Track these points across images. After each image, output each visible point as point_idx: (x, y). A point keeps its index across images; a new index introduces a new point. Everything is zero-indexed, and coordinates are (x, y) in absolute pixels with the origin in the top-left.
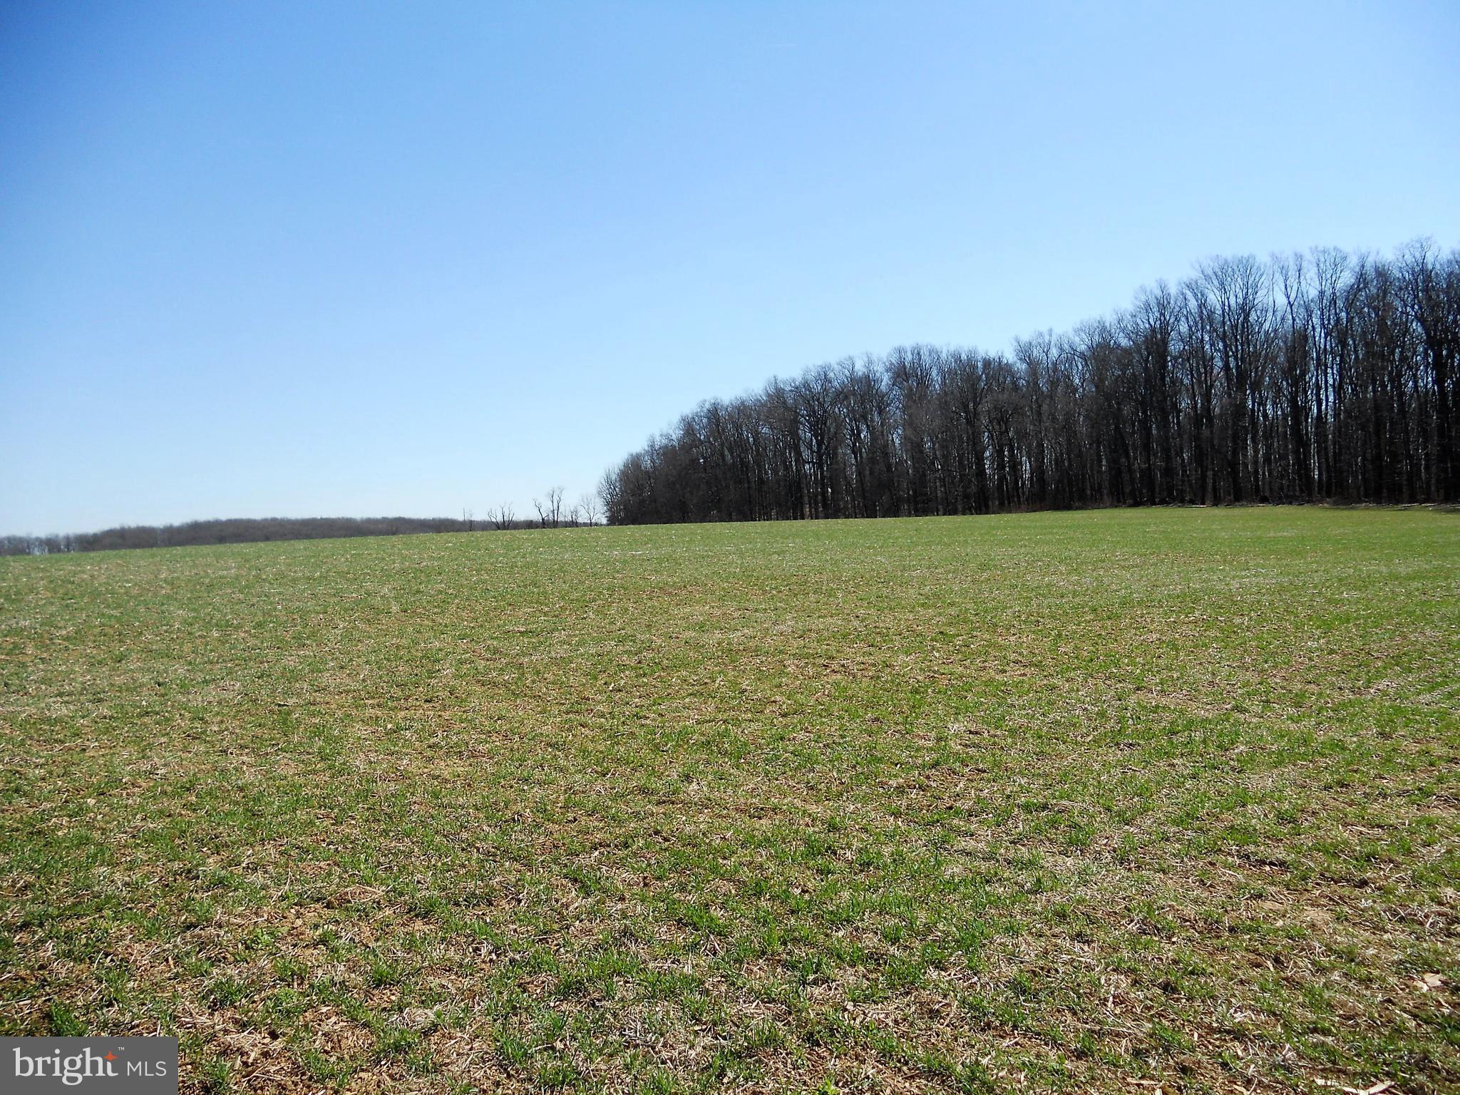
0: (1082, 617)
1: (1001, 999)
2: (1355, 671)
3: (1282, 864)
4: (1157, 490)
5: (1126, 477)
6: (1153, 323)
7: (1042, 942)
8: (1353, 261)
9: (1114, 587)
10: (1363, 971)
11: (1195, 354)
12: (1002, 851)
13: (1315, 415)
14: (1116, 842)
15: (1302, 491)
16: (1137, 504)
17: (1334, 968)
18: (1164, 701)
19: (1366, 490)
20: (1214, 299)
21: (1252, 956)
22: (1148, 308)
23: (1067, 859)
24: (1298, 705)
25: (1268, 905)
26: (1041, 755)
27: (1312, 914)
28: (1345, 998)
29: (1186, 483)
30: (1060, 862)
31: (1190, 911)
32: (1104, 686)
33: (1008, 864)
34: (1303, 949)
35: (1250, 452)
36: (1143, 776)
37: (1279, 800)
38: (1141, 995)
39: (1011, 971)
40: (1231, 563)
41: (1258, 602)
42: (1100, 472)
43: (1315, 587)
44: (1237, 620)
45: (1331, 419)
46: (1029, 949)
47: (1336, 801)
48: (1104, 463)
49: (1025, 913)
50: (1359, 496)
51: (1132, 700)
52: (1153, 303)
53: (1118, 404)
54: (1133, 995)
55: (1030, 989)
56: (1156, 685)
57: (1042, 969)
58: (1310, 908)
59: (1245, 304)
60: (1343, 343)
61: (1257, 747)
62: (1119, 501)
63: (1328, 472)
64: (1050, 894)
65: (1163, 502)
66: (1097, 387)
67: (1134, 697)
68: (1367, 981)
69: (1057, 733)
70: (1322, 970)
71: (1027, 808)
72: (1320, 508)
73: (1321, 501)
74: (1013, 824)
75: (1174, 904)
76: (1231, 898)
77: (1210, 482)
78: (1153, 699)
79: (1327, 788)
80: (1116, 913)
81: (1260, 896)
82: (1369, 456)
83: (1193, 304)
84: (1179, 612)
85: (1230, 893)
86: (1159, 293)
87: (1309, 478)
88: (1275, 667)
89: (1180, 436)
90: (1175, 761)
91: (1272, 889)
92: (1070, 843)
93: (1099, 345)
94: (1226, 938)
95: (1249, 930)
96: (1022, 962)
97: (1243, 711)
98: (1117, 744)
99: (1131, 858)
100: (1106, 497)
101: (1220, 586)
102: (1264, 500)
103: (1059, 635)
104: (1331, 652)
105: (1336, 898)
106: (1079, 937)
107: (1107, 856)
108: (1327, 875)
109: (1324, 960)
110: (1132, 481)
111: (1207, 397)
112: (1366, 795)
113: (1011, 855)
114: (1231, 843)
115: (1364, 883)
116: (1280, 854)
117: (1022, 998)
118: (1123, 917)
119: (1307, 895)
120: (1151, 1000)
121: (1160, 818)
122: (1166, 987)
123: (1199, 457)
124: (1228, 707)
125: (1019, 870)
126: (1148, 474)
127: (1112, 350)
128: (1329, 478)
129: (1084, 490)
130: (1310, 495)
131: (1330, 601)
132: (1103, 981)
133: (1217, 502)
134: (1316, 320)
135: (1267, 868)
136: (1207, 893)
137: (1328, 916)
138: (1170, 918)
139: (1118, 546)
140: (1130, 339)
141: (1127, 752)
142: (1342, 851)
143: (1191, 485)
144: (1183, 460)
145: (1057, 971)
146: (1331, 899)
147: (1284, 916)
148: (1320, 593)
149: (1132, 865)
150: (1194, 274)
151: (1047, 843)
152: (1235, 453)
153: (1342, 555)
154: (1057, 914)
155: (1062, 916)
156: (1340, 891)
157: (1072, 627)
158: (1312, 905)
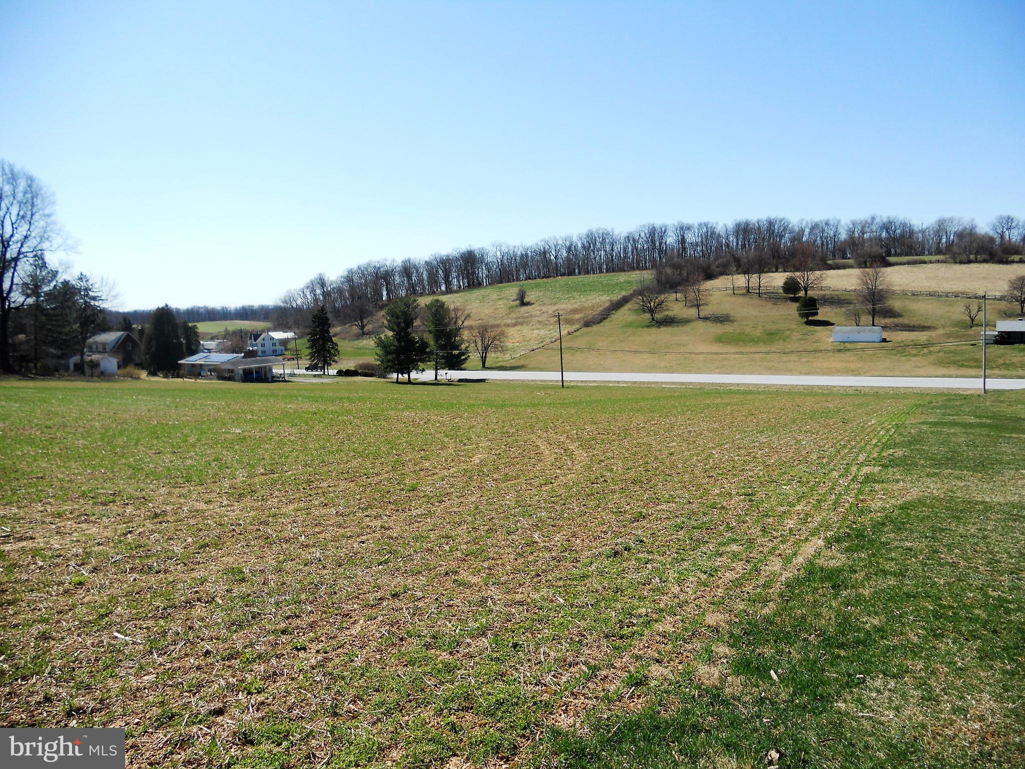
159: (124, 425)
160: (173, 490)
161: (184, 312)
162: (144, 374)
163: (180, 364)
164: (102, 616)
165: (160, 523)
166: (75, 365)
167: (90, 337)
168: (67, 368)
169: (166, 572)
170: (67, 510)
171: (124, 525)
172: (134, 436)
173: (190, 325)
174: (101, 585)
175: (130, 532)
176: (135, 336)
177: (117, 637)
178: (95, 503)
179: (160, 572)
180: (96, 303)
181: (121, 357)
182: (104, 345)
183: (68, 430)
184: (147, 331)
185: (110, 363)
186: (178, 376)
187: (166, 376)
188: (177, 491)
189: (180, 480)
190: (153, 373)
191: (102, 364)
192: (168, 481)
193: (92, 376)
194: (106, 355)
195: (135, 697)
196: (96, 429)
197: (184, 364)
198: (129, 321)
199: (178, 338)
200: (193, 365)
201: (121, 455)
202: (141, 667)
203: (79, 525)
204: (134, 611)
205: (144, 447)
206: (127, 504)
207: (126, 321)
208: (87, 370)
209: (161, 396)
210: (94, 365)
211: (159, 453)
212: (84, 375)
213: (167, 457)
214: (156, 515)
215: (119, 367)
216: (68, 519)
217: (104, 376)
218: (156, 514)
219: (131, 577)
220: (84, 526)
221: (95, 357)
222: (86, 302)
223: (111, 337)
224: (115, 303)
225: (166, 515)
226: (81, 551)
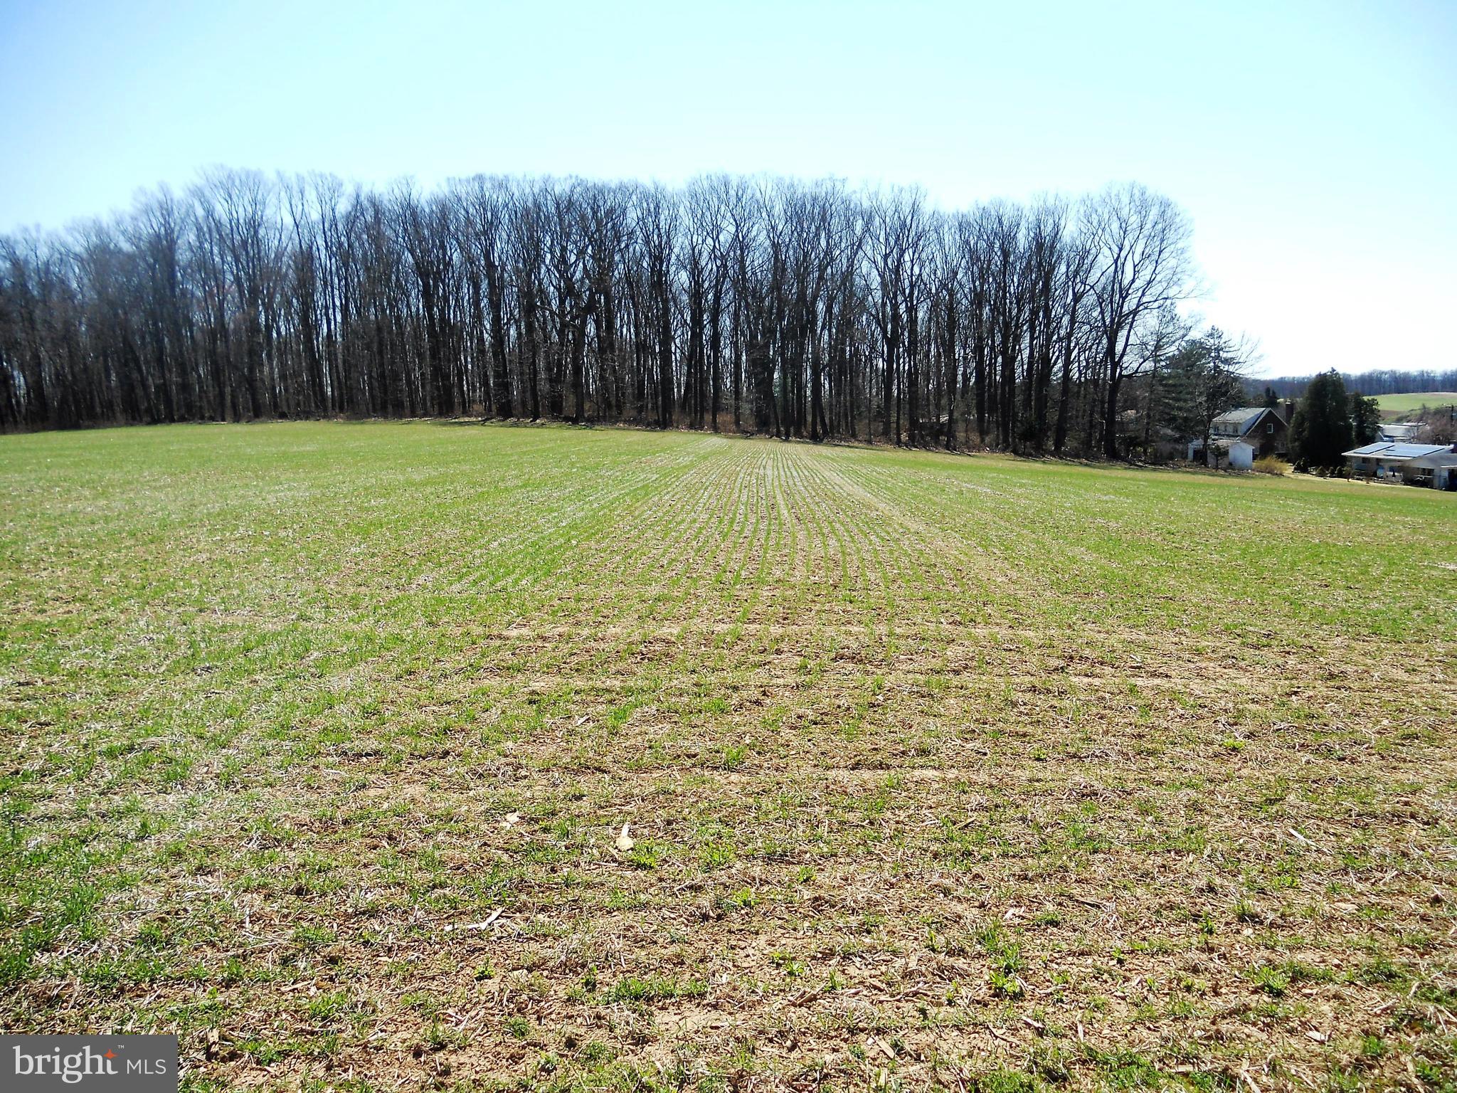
0: (122, 543)
1: (131, 957)
2: (397, 570)
3: (376, 753)
4: (175, 407)
5: (139, 392)
6: (156, 229)
7: (161, 889)
8: (349, 189)
9: (149, 509)
10: (461, 826)
11: (203, 265)
12: (92, 805)
13: (325, 334)
14: (216, 769)
15: (317, 406)
16: (155, 421)
17: (438, 831)
18: (230, 620)
19: (374, 405)
20: (221, 211)
21: (368, 841)
22: (148, 211)
23: (168, 797)
24: (356, 607)
25: (372, 792)
26: (112, 695)
27: (411, 790)
28: (450, 853)
29: (205, 400)
30: (161, 801)
31: (304, 815)
32: (164, 613)
33: (102, 817)
34: (410, 822)
35: (266, 369)
36: (228, 697)
37: (361, 696)
38: (276, 906)
39: (138, 926)
40: (263, 479)
41: (298, 514)
42: (109, 387)
43: (345, 497)
44: (282, 534)
45: (339, 339)
46: (150, 898)
47: (408, 689)
48: (113, 377)
49: (135, 863)
50: (368, 410)
51: (198, 622)
52: (156, 206)
53: (125, 313)
54: (269, 909)
55: (161, 937)
56: (218, 604)
57: (168, 913)
58: (407, 786)
59: (253, 218)
60: (346, 265)
61: (332, 651)
62: (134, 419)
63: (340, 388)
64: (158, 835)
65: (182, 420)
66: (99, 293)
67: (199, 619)
68: (465, 834)
69: (125, 668)
70: (428, 835)
71: (111, 754)
72: (337, 423)
73: (336, 417)
74: (97, 774)
75: (289, 812)
76: (338, 794)
77: (228, 398)
78: (218, 619)
79: (399, 678)
80: (232, 837)
81: (364, 786)
82: (374, 374)
83: (200, 212)
84: (224, 530)
85: (337, 790)
86: (161, 197)
87: (323, 394)
88: (327, 574)
89: (195, 350)
90: (257, 677)
91: (373, 777)
92: (168, 780)
93: (96, 247)
94: (342, 832)
95: (361, 818)
96: (144, 914)
97: (308, 619)
98: (193, 670)
99: (236, 779)
100: (118, 414)
101: (258, 501)
102: (283, 416)
103: (100, 565)
104: (373, 555)
105: (427, 772)
106: (201, 870)
107: (211, 784)
108: (416, 753)
109: (430, 827)
110: (147, 395)
111: (221, 310)
112: (431, 678)
113: (104, 806)
114: (328, 743)
115: (446, 753)
116: (372, 744)
117: (154, 949)
118: (241, 839)
119: (403, 775)
120: (287, 907)
121: (256, 735)
122: (299, 892)
123: (216, 373)
124: (294, 617)
125: (118, 820)
126: (163, 389)
127: (111, 253)
128: (341, 395)
129: (93, 407)
130: (325, 410)
131: (361, 509)
132: (236, 905)
133: (237, 419)
134: (321, 242)
135: (364, 759)
136: (316, 796)
137: (423, 789)
138: (287, 826)
139: (144, 466)
140: (133, 244)
141: (206, 676)
142: (422, 730)
143: (209, 402)
144: (199, 376)
145: (185, 910)
146: (423, 774)
147: (388, 798)
148: (351, 503)
149: (239, 786)
150: (200, 182)
151: (143, 785)
152: (251, 370)
153: (363, 467)
154: (172, 854)
155: (178, 855)
156: (430, 765)
157: (112, 555)
158: (409, 783)
159: (1271, 540)
160: (1354, 644)
161: (1356, 380)
162: (1289, 469)
163: (1345, 457)
164: (1271, 802)
165: (1338, 688)
166: (1196, 452)
167: (1219, 414)
168: (1184, 456)
169: (1353, 761)
170: (1208, 646)
171: (1287, 682)
172: (1288, 557)
173: (1366, 398)
174: (1264, 759)
175: (1295, 693)
176: (1280, 415)
177: (1292, 835)
178: (1243, 643)
179: (1343, 759)
180: (1231, 369)
181: (1257, 443)
182: (1236, 426)
183: (1197, 539)
184: (1298, 408)
185: (1243, 451)
186: (1340, 475)
187: (1322, 475)
188: (1359, 645)
189: (1365, 631)
190: (1302, 469)
191: (1231, 451)
192: (1345, 628)
193: (1217, 468)
194: (1237, 440)
195: (1330, 926)
196: (1234, 542)
197: (1351, 457)
198: (1274, 393)
199: (1345, 419)
200: (1365, 460)
201: (1272, 581)
202: (1334, 888)
203: (1226, 671)
204: (1315, 806)
205: (1304, 574)
206: (1288, 653)
207: (1269, 393)
208: (1211, 460)
209: (1320, 503)
210: (1221, 453)
211: (1327, 586)
212: (1206, 466)
213: (1341, 594)
214: (1332, 676)
215: (1255, 458)
216: (1210, 659)
217: (1233, 469)
218: (1330, 674)
219: (1304, 757)
220: (1233, 673)
221: (1223, 442)
222: (1216, 367)
223: (1245, 415)
224: (1256, 368)
225: (1346, 678)
226: (1231, 705)
